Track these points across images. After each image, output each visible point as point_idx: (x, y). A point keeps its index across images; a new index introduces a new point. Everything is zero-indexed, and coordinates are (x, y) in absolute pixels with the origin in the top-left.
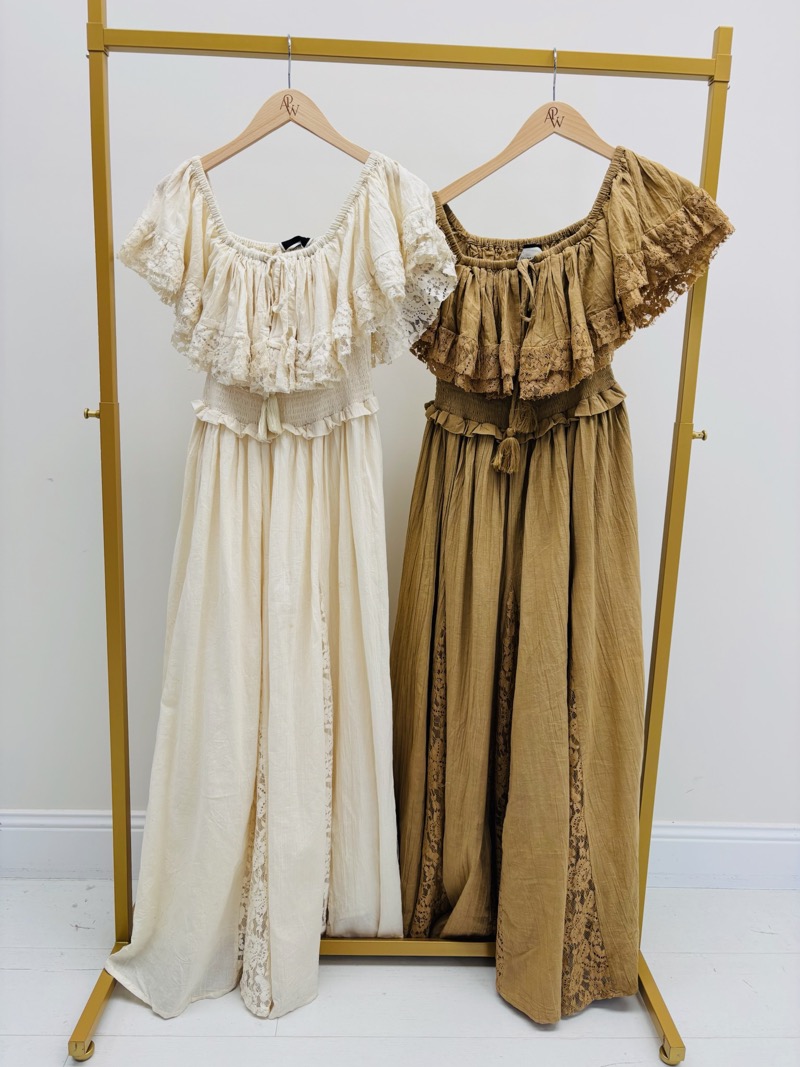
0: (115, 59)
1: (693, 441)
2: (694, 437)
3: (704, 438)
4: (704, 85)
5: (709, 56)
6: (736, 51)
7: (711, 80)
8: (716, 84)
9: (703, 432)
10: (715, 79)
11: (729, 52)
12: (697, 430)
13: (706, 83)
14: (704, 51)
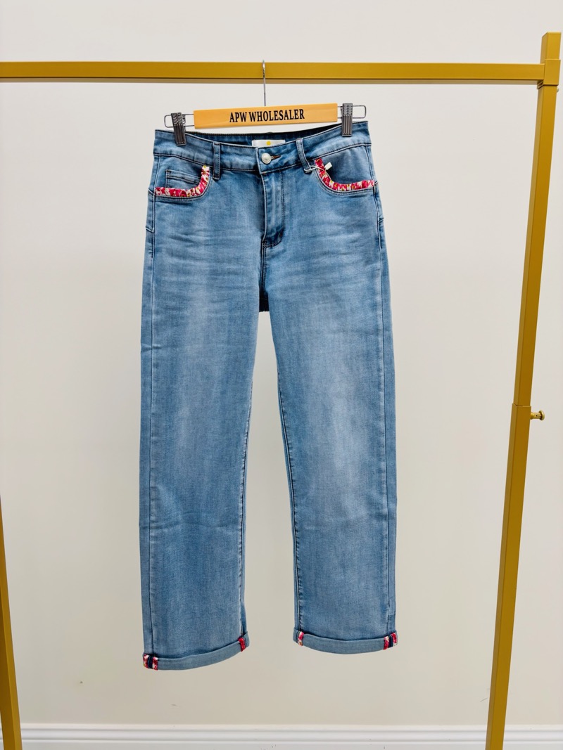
1: (531, 420)
2: (532, 417)
3: (541, 418)
4: (534, 88)
5: (536, 60)
7: (540, 84)
8: (545, 87)
9: (540, 412)
10: (544, 83)
11: (558, 56)
13: (536, 86)
14: (532, 56)
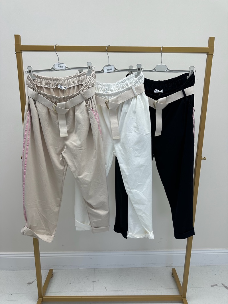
0: (25, 54)
2: (202, 159)
3: (205, 159)
4: (205, 55)
5: (207, 46)
6: (216, 44)
7: (208, 54)
9: (205, 157)
11: (214, 45)
12: (203, 157)
14: (205, 45)
